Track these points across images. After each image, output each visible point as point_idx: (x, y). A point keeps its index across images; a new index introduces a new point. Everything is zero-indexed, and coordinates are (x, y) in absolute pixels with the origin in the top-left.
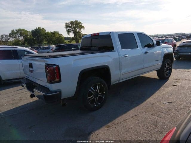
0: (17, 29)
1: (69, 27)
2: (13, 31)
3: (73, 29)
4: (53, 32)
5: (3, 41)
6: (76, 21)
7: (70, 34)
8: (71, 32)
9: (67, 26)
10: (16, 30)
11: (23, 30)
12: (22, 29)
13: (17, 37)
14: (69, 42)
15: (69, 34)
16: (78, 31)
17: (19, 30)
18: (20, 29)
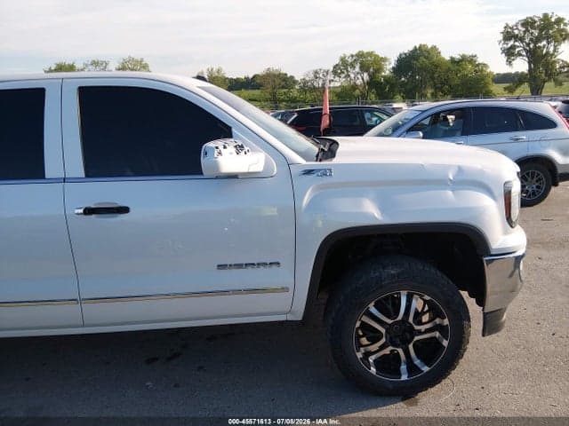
0: (354, 54)
1: (516, 38)
2: (343, 60)
3: (528, 45)
4: (457, 57)
5: (317, 86)
6: (546, 15)
7: (513, 62)
8: (520, 55)
9: (508, 35)
10: (352, 56)
11: (370, 54)
12: (367, 53)
13: (352, 76)
14: (505, 89)
15: (509, 63)
16: (547, 53)
17: (360, 55)
18: (363, 52)
